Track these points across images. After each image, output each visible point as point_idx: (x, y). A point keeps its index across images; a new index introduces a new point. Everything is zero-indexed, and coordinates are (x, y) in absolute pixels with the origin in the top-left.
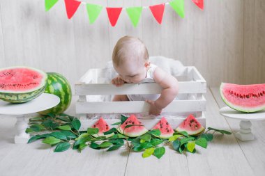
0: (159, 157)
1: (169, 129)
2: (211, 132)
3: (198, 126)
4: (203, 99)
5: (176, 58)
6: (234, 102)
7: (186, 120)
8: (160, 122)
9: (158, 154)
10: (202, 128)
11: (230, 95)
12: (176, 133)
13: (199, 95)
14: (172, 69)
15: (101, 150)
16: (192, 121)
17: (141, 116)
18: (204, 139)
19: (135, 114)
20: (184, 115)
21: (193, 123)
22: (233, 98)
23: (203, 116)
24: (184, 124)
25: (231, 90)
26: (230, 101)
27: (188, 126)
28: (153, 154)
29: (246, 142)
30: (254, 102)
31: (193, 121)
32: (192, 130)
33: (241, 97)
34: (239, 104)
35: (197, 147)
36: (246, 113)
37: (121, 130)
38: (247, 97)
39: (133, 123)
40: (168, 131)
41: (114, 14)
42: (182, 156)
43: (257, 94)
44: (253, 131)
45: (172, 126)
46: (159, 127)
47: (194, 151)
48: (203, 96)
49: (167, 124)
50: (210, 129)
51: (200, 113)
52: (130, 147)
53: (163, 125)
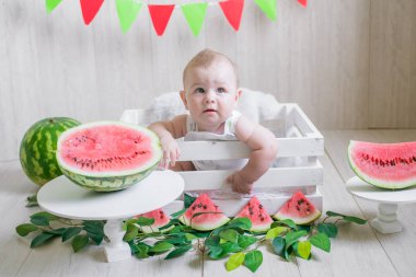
0: (253, 268)
1: (264, 216)
2: (333, 219)
3: (310, 209)
4: (318, 165)
5: (266, 90)
6: (371, 173)
7: (290, 201)
8: (249, 204)
9: (252, 263)
10: (317, 212)
11: (365, 162)
12: (276, 223)
13: (312, 159)
14: (260, 109)
15: (155, 257)
16: (300, 202)
17: (217, 194)
18: (323, 236)
19: (207, 192)
20: (286, 191)
21: (302, 206)
22: (369, 165)
23: (318, 193)
24: (287, 206)
25: (366, 153)
26: (363, 170)
27: (295, 209)
28: (243, 264)
29: (389, 235)
30: (403, 172)
31: (302, 201)
32: (301, 215)
33: (382, 164)
34: (378, 176)
35: (315, 250)
36: (391, 190)
37: (185, 220)
38: (392, 163)
39: (205, 208)
40: (262, 220)
41: (160, 16)
42: (290, 265)
43: (407, 159)
44: (399, 218)
45: (268, 211)
46: (248, 213)
47: (310, 257)
48: (318, 161)
49: (260, 207)
50: (329, 213)
51: (313, 188)
52: (203, 251)
53: (254, 210)
